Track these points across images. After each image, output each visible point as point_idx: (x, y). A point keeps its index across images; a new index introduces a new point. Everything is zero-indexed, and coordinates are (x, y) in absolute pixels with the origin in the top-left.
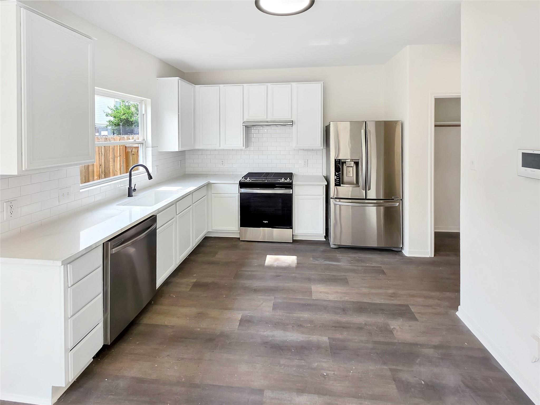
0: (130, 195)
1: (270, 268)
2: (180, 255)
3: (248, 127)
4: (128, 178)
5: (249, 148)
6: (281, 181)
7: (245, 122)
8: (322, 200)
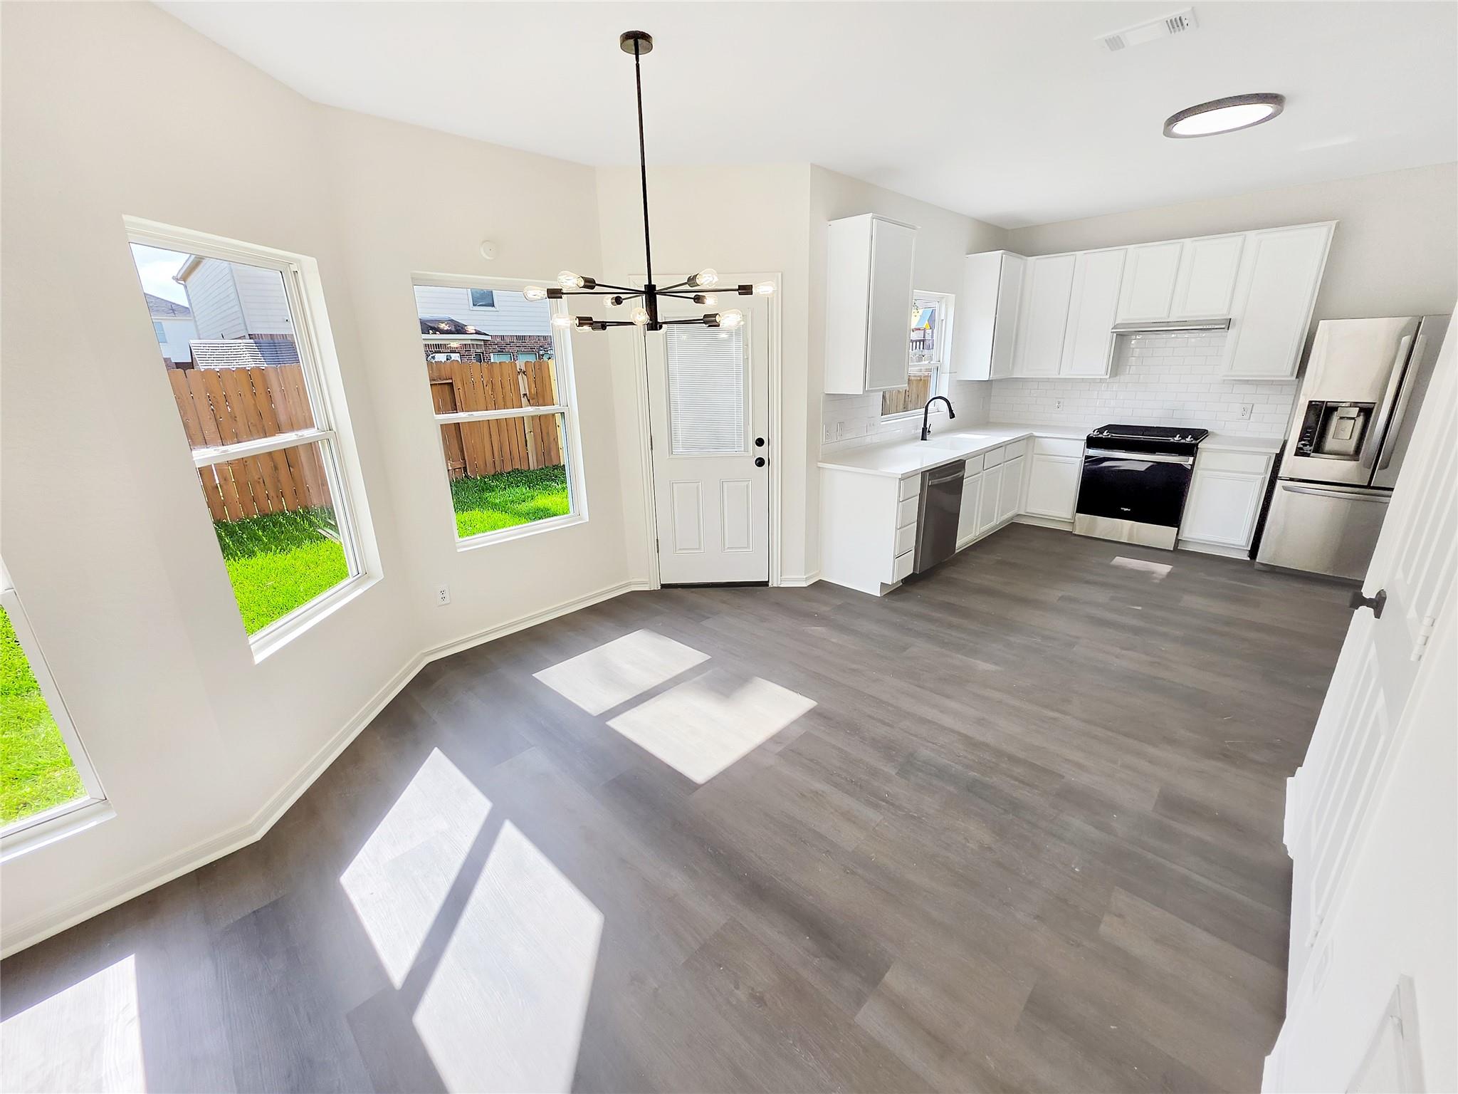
0: (923, 438)
1: (1117, 568)
2: (982, 525)
3: (1122, 338)
4: (924, 416)
5: (1118, 377)
6: (1172, 440)
7: (1118, 327)
8: (1259, 483)
